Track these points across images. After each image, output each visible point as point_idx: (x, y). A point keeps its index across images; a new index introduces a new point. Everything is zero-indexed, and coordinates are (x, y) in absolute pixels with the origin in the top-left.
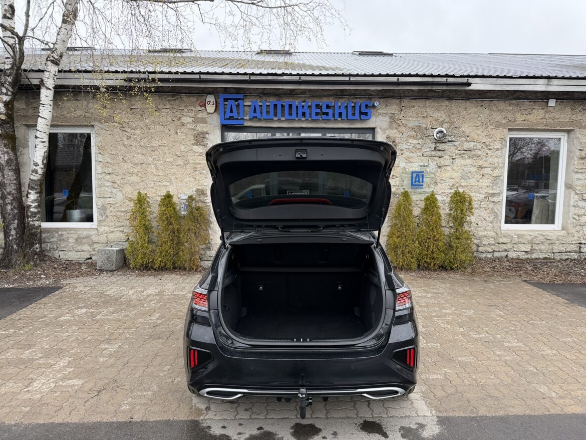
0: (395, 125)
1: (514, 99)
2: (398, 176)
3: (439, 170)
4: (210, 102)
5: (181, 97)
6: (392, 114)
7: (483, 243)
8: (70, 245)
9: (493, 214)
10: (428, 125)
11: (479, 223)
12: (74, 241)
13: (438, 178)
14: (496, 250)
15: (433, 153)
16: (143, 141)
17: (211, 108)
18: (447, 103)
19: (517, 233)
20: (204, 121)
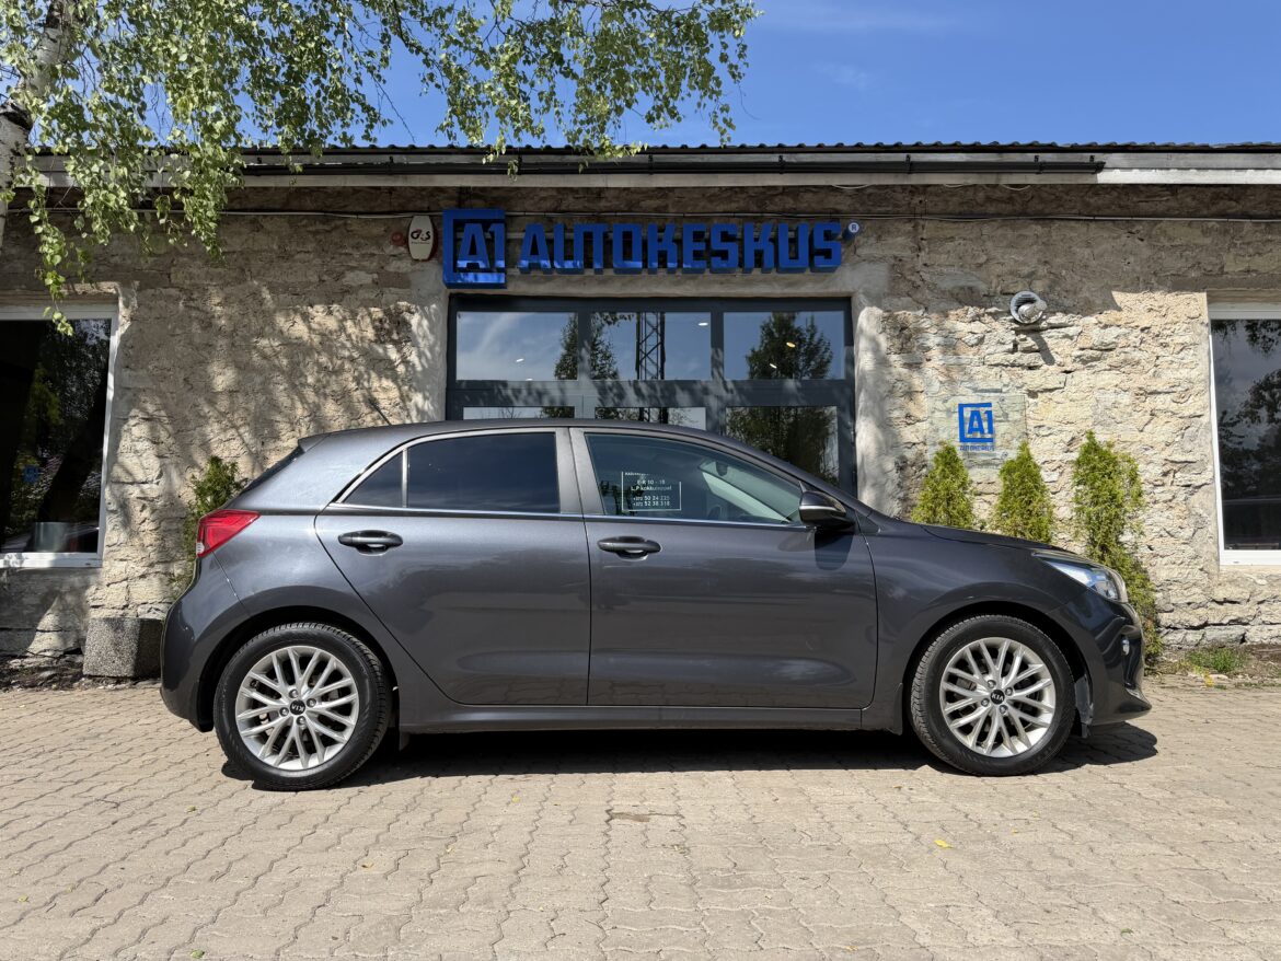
0: (904, 287)
1: (1213, 216)
2: (921, 417)
3: (1031, 400)
4: (419, 232)
5: (345, 224)
6: (895, 258)
7: (1173, 600)
8: (25, 612)
9: (1192, 520)
10: (993, 285)
11: (1156, 543)
12: (36, 601)
13: (1030, 422)
14: (1211, 621)
15: (1012, 357)
16: (240, 333)
17: (420, 249)
18: (1038, 229)
19: (1267, 573)
20: (401, 281)
